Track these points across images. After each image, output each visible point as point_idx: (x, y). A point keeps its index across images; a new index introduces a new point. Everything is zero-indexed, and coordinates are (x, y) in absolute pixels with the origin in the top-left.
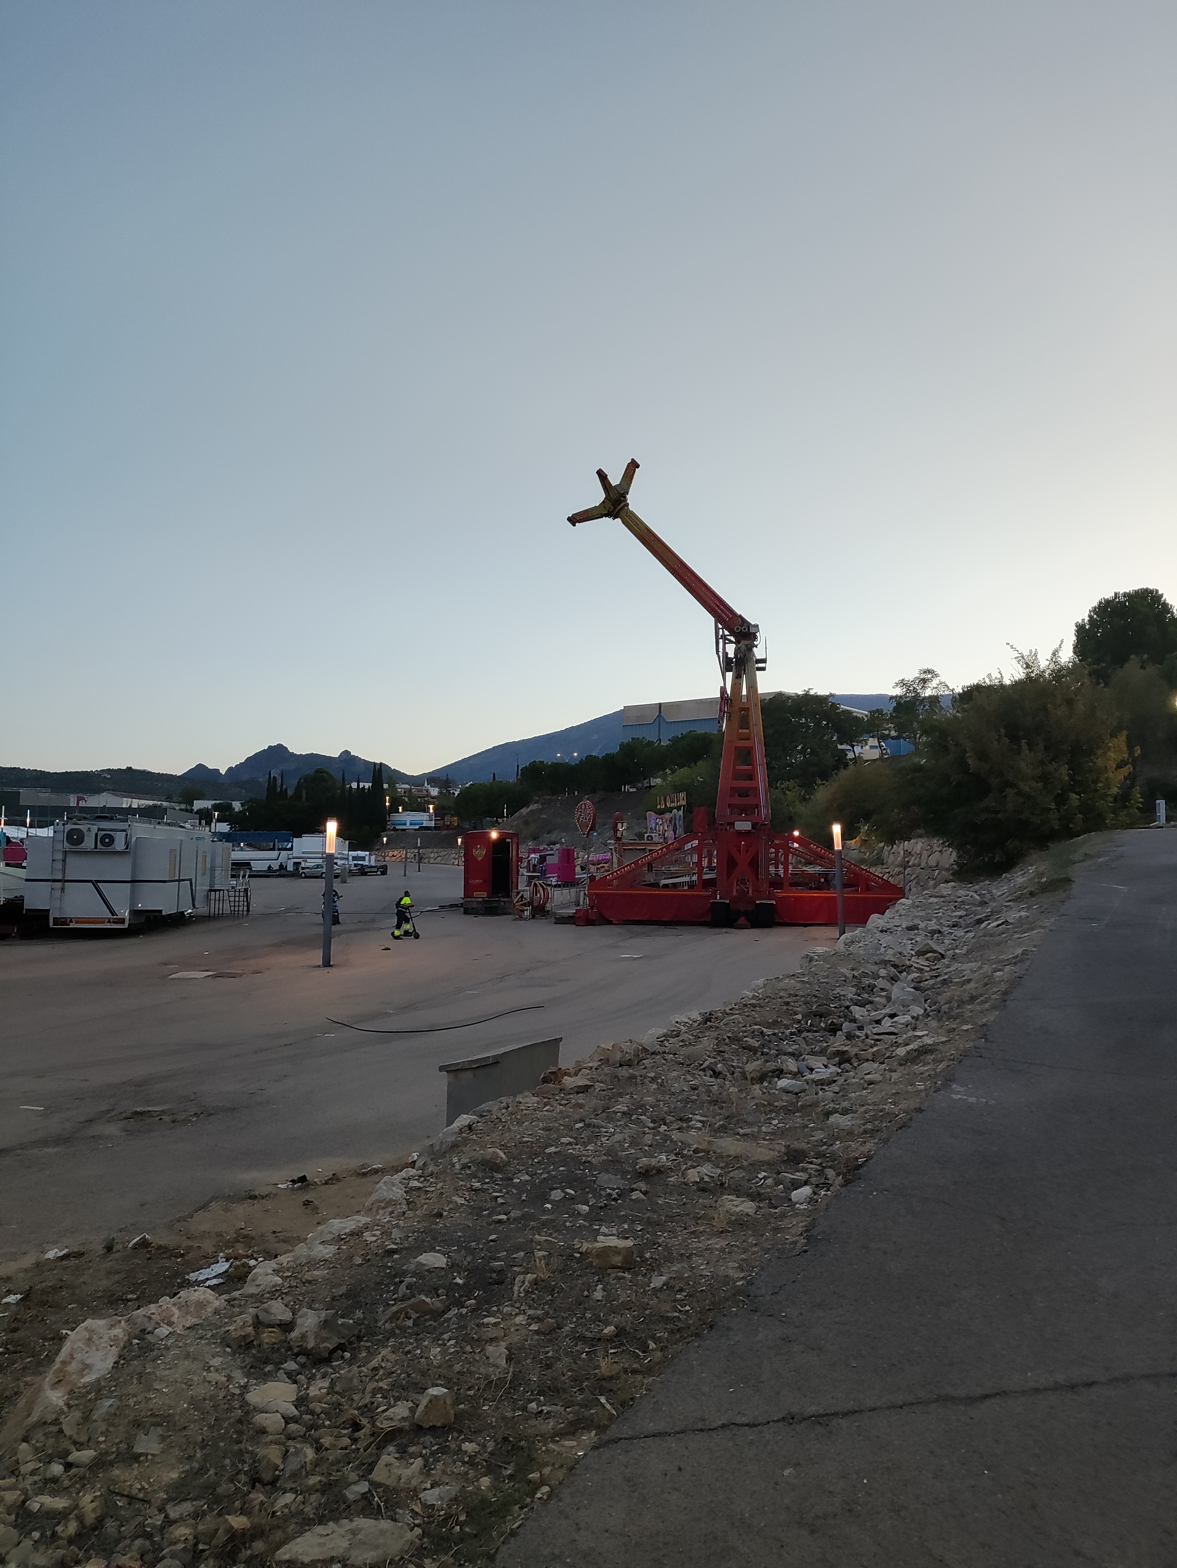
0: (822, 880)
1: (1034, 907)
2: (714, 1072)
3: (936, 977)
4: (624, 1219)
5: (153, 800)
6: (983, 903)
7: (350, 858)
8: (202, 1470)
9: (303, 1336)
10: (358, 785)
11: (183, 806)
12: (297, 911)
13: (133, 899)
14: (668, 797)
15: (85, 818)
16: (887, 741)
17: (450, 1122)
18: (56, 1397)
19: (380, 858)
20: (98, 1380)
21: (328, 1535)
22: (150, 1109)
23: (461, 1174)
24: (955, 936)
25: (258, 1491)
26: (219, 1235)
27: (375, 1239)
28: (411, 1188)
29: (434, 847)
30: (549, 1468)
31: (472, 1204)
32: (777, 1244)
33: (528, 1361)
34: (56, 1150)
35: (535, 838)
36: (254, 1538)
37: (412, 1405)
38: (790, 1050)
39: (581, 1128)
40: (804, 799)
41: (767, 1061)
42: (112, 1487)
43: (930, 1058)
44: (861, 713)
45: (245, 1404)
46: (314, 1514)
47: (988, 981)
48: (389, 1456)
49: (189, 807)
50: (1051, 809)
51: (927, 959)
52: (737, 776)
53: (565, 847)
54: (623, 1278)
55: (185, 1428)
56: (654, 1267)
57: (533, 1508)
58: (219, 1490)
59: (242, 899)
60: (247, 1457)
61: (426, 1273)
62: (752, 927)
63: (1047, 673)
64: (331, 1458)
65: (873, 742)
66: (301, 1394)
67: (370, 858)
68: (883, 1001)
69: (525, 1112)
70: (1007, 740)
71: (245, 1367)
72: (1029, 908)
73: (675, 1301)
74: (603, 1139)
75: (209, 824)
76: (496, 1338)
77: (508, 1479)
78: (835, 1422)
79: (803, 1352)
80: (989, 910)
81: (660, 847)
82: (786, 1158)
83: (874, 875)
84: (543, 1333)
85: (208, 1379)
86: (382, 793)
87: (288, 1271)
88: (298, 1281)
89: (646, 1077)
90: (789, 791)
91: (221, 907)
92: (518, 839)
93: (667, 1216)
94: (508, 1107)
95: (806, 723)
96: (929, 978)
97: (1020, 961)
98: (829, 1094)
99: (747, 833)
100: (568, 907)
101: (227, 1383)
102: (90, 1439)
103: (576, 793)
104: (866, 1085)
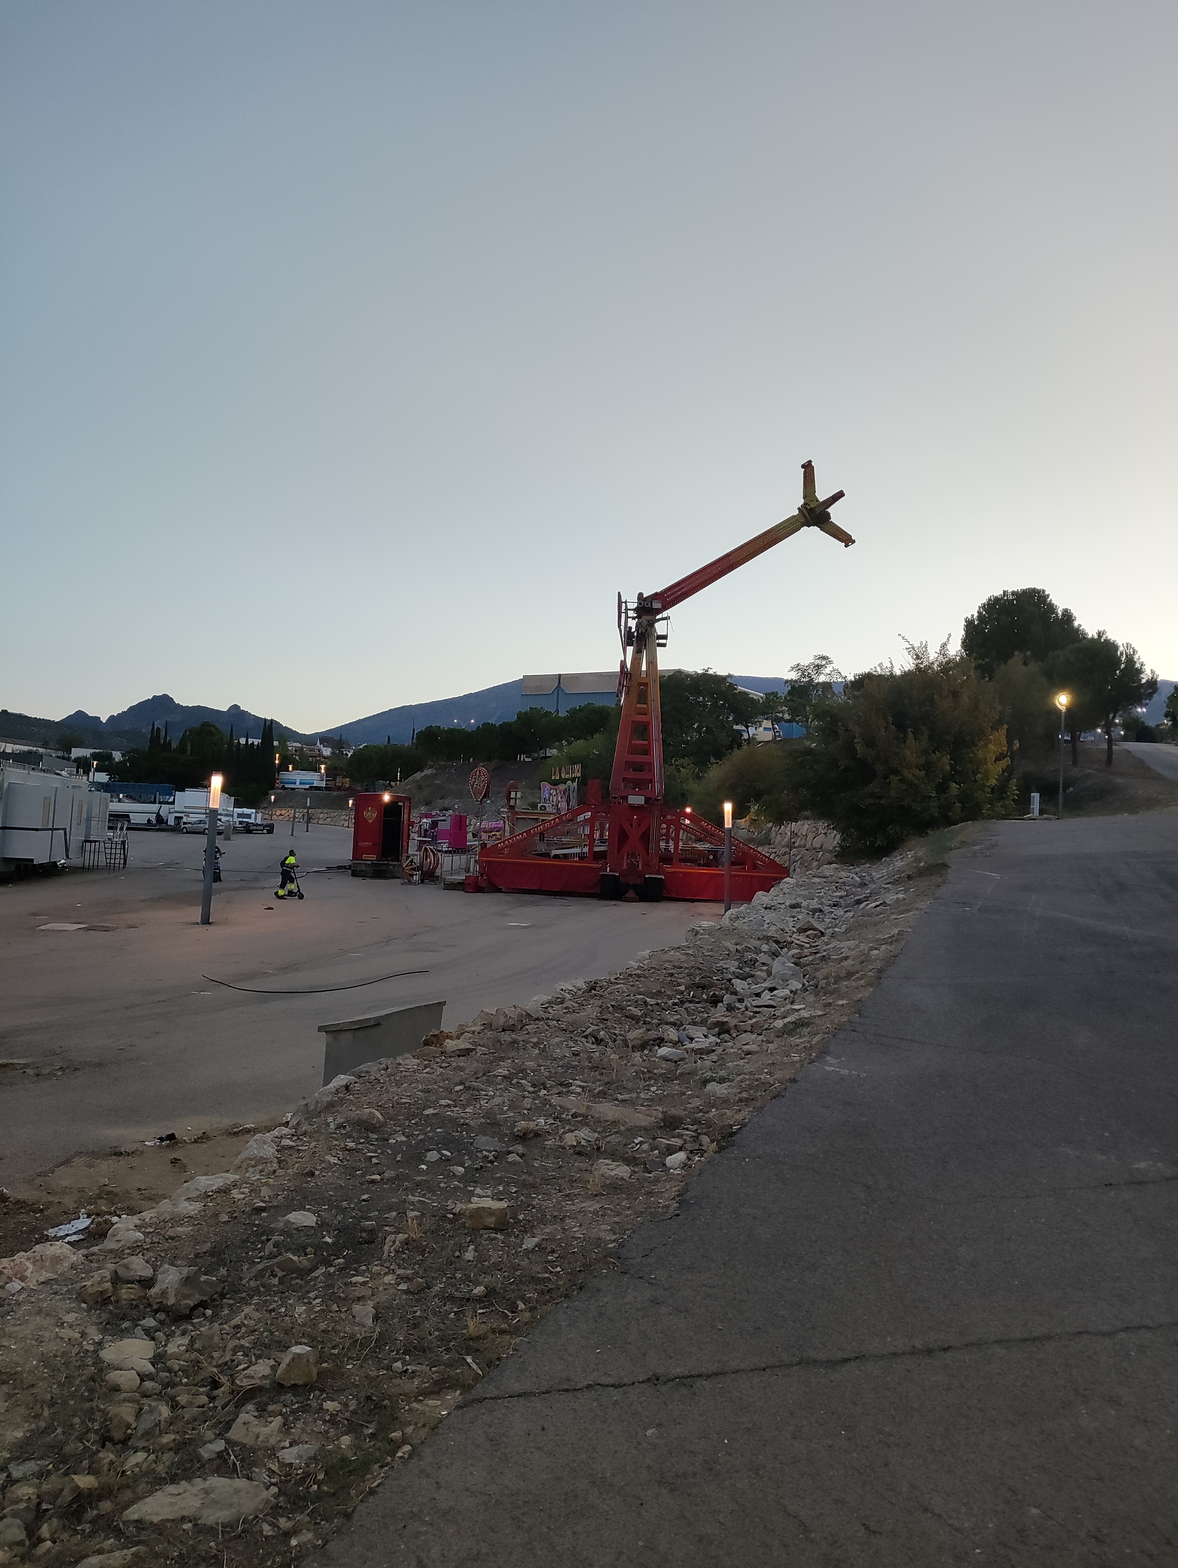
0: (711, 857)
1: (912, 890)
2: (596, 1039)
3: (815, 953)
4: (500, 1181)
5: (29, 746)
6: (863, 885)
7: (235, 815)
8: (49, 1429)
9: (164, 1293)
10: (247, 741)
11: (60, 754)
12: (177, 866)
13: (4, 846)
14: (563, 768)
16: (780, 724)
17: (327, 1082)
19: (267, 817)
21: (179, 1494)
22: (11, 1061)
23: (336, 1134)
24: (835, 915)
25: (108, 1451)
26: (82, 1190)
27: (243, 1196)
28: (283, 1147)
29: (324, 808)
30: (412, 1427)
31: (345, 1163)
32: (650, 1208)
33: (396, 1320)
35: (428, 803)
36: (101, 1498)
37: (274, 1363)
38: (672, 1020)
39: (461, 1090)
40: (698, 777)
41: (649, 1030)
43: (806, 1031)
44: (757, 695)
45: (98, 1361)
46: (166, 1473)
47: (865, 959)
48: (248, 1414)
49: (66, 755)
50: (932, 797)
51: (807, 937)
52: (633, 750)
53: (457, 813)
54: (495, 1239)
55: (33, 1386)
56: (527, 1228)
57: (393, 1467)
58: (67, 1449)
59: (118, 851)
60: (98, 1416)
61: (295, 1232)
62: (640, 901)
64: (187, 1416)
65: (767, 724)
66: (158, 1351)
67: (256, 816)
68: (764, 975)
69: (404, 1073)
70: (894, 728)
71: (101, 1323)
72: (906, 891)
73: (546, 1262)
74: (482, 1102)
75: (87, 773)
76: (363, 1297)
77: (369, 1438)
78: (699, 1383)
79: (670, 1314)
80: (868, 891)
81: (552, 817)
82: (662, 1124)
83: (761, 854)
84: (412, 1293)
85: (61, 1335)
86: (272, 750)
87: (151, 1227)
88: (161, 1237)
89: (528, 1042)
90: (684, 767)
91: (96, 859)
92: (410, 803)
93: (542, 1179)
94: (388, 1068)
95: (704, 702)
96: (808, 954)
97: (895, 941)
98: (708, 1063)
99: (640, 807)
100: (458, 872)
101: (81, 1340)
103: (472, 760)
104: (743, 1055)
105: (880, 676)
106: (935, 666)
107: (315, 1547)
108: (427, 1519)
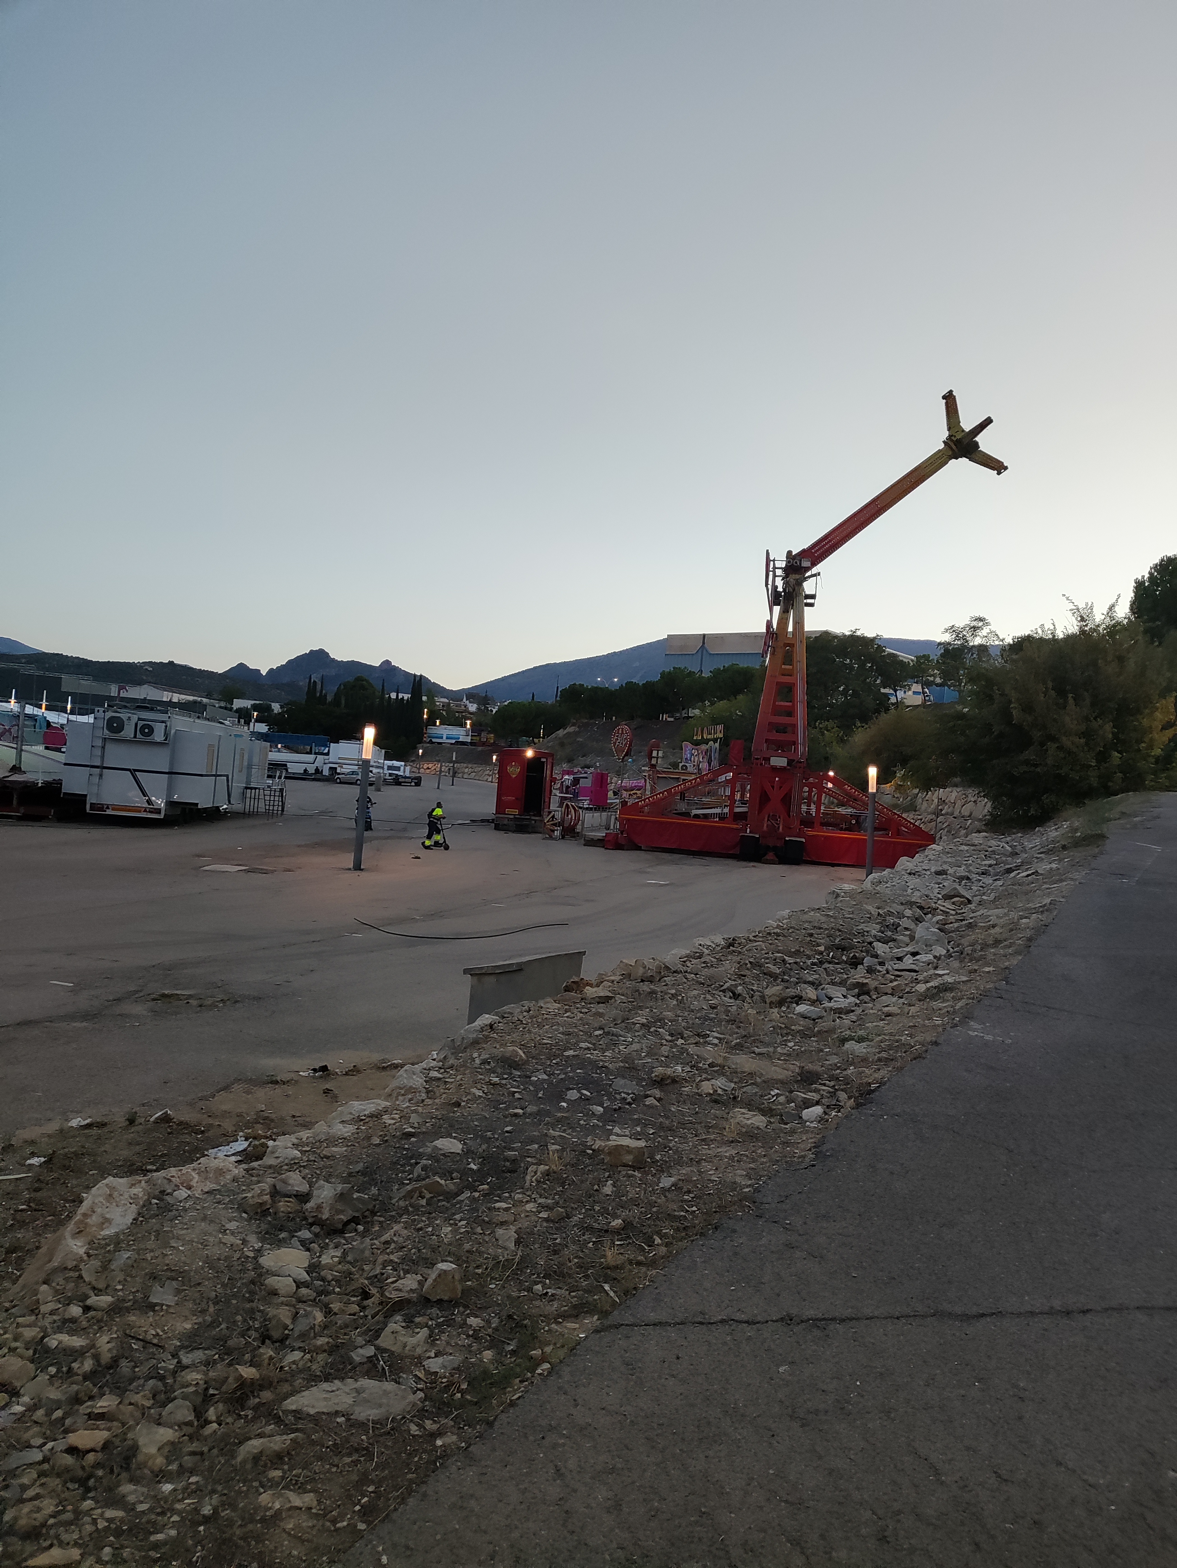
0: (854, 822)
1: (1066, 860)
2: (734, 993)
3: (961, 920)
4: (638, 1122)
5: (194, 696)
6: (1014, 854)
7: (386, 767)
8: (214, 1324)
9: (319, 1207)
10: (397, 696)
11: (223, 704)
12: (330, 814)
13: (170, 790)
14: (705, 728)
15: (125, 707)
16: (931, 688)
17: (471, 1020)
18: (77, 1247)
19: (415, 770)
20: (117, 1234)
21: (333, 1391)
22: (178, 992)
23: (481, 1068)
24: (983, 883)
25: (268, 1347)
26: (239, 1115)
27: (394, 1121)
28: (431, 1078)
29: (469, 762)
30: (551, 1347)
31: (490, 1097)
32: (786, 1157)
33: (537, 1246)
34: (84, 1024)
35: (570, 760)
36: (262, 1388)
37: (421, 1278)
38: (811, 979)
39: (600, 1035)
40: (842, 741)
41: (787, 988)
42: (128, 1332)
43: (949, 995)
44: (907, 657)
45: (258, 1267)
46: (321, 1371)
47: (1013, 927)
48: (396, 1324)
49: (229, 706)
50: (1091, 766)
51: (953, 903)
52: (776, 711)
53: (599, 771)
54: (633, 1176)
55: (199, 1284)
56: (664, 1168)
57: (533, 1383)
58: (230, 1343)
59: (277, 799)
60: (258, 1315)
61: (442, 1157)
62: (779, 864)
63: (1102, 627)
64: (339, 1322)
65: (917, 687)
66: (313, 1261)
67: (405, 769)
68: (907, 939)
69: (546, 1016)
70: (1053, 693)
71: (260, 1233)
72: (1060, 860)
73: (682, 1201)
74: (621, 1047)
75: (247, 723)
76: (506, 1222)
77: (510, 1354)
78: (832, 1326)
79: (805, 1259)
80: (1020, 861)
81: (693, 777)
82: (799, 1078)
83: (907, 820)
84: (552, 1221)
85: (223, 1241)
86: (420, 705)
87: (307, 1146)
88: (317, 1156)
89: (666, 994)
90: (827, 731)
91: (256, 805)
92: (553, 760)
93: (679, 1123)
94: (530, 1011)
95: (851, 665)
96: (954, 921)
97: (1047, 910)
98: (847, 1022)
99: (783, 769)
100: (598, 829)
101: (242, 1246)
102: (108, 1287)
103: (614, 718)
104: (883, 1017)
105: (1041, 639)
106: (1101, 629)
107: (459, 1448)
108: (565, 1432)
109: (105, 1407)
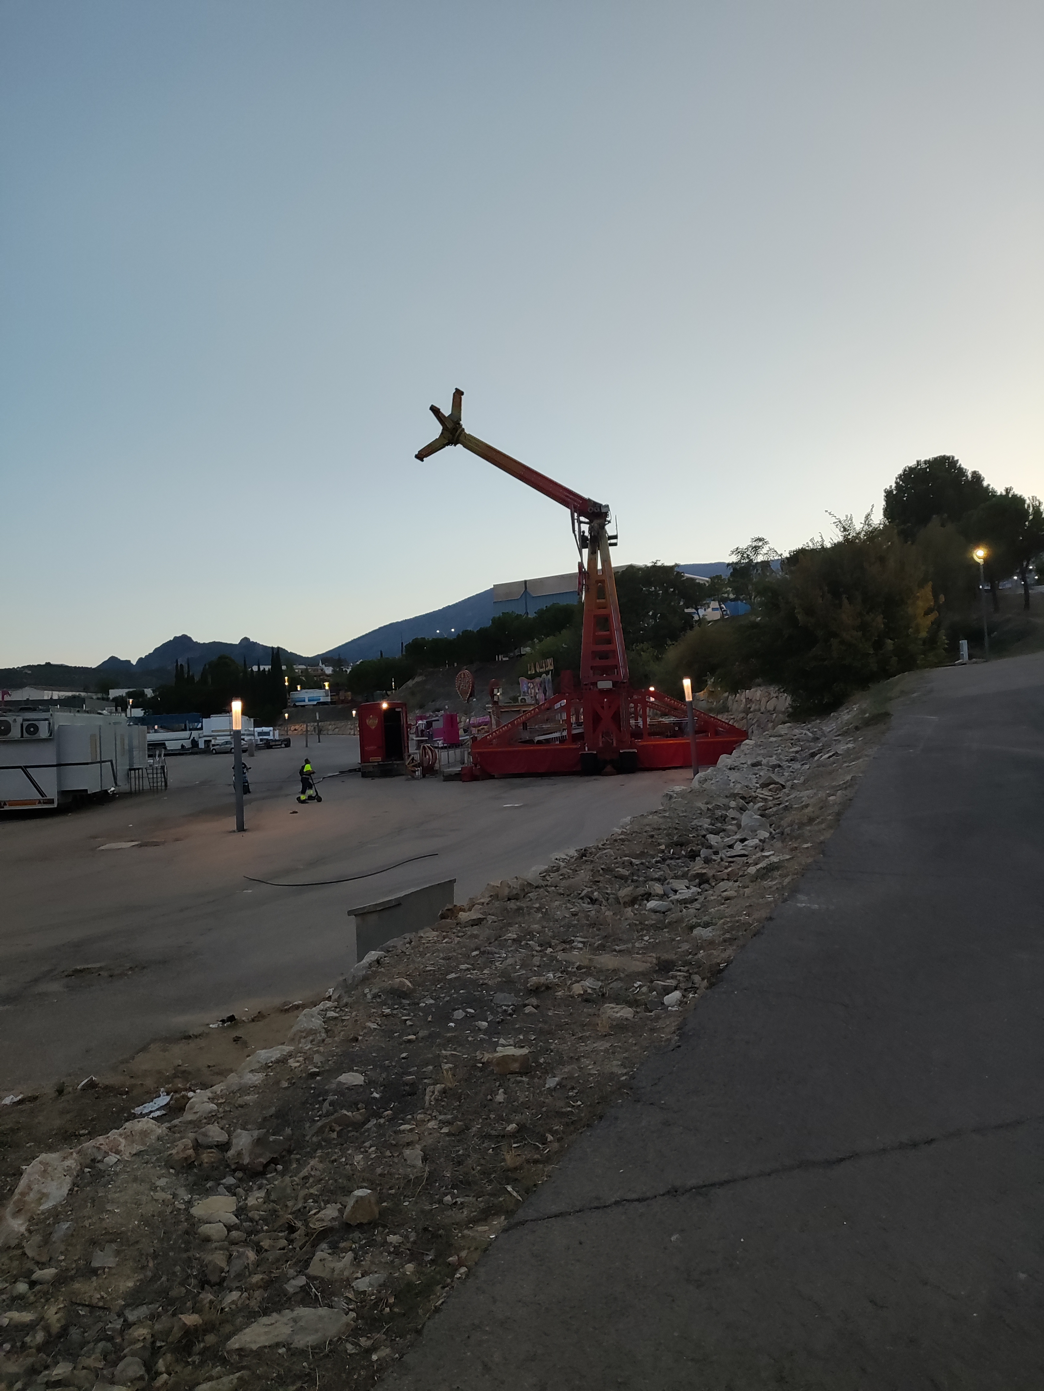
0: (677, 729)
1: (860, 739)
2: (591, 899)
3: (779, 804)
4: (520, 1031)
5: (72, 691)
6: (816, 739)
7: (256, 734)
8: (155, 1278)
9: (239, 1154)
10: (259, 668)
11: (100, 696)
12: (211, 783)
13: (60, 781)
14: (537, 663)
15: (10, 711)
16: (726, 603)
17: (360, 958)
18: (18, 1225)
19: (283, 732)
20: (55, 1207)
21: (272, 1324)
22: (89, 966)
23: (373, 1003)
24: (793, 769)
25: (207, 1292)
26: (160, 1071)
27: (299, 1064)
28: (329, 1018)
29: (332, 720)
30: (466, 1251)
31: (383, 1028)
32: (654, 1042)
33: (442, 1160)
34: (7, 1007)
35: (421, 707)
36: (205, 1332)
37: (341, 1206)
38: (657, 876)
39: (477, 955)
40: (657, 659)
41: (637, 887)
42: (74, 1300)
43: (776, 874)
44: (703, 579)
45: (190, 1217)
46: (259, 1307)
47: (823, 805)
48: (322, 1252)
49: (105, 696)
50: (870, 654)
51: (770, 790)
52: (597, 641)
53: (448, 713)
54: (521, 1082)
55: (137, 1242)
56: (548, 1070)
57: (453, 1287)
58: (172, 1294)
59: (159, 775)
60: (195, 1263)
61: (346, 1091)
62: (618, 774)
63: (862, 534)
64: (271, 1258)
65: (715, 604)
66: (240, 1204)
67: (274, 733)
68: (734, 828)
69: (427, 945)
70: (830, 596)
71: (189, 1185)
72: (855, 740)
73: (567, 1098)
74: (497, 964)
75: (124, 710)
76: (412, 1142)
77: (430, 1264)
78: (713, 1191)
79: (682, 1133)
80: (821, 744)
81: (532, 708)
82: (657, 968)
83: (721, 721)
84: (453, 1135)
85: (155, 1198)
86: (281, 674)
87: (222, 1098)
88: (232, 1106)
89: (531, 908)
90: (643, 652)
91: (141, 784)
92: (406, 708)
93: (556, 1026)
94: (411, 942)
95: (656, 591)
96: (772, 806)
97: (849, 786)
98: (692, 911)
99: (609, 691)
100: (454, 765)
101: (173, 1200)
102: (51, 1259)
103: (456, 665)
104: (723, 901)
105: (812, 550)
106: (862, 536)
107: (393, 1359)
108: (487, 1329)
109: (60, 1374)
